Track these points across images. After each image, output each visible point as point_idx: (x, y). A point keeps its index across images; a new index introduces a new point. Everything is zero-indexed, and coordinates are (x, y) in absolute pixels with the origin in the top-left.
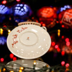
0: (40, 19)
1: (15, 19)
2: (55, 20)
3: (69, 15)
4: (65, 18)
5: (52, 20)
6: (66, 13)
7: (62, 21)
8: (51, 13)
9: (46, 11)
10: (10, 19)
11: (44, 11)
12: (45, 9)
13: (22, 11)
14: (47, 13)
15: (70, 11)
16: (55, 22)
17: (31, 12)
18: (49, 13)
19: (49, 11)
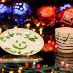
0: (40, 19)
1: (14, 18)
2: (55, 19)
3: (69, 14)
4: (65, 17)
5: (52, 19)
6: (66, 12)
7: (62, 21)
8: (51, 12)
9: (46, 11)
10: (9, 18)
11: (43, 10)
12: (44, 8)
13: (22, 11)
14: (47, 12)
15: (70, 10)
16: (55, 21)
17: (30, 11)
18: (49, 12)
19: (48, 10)
